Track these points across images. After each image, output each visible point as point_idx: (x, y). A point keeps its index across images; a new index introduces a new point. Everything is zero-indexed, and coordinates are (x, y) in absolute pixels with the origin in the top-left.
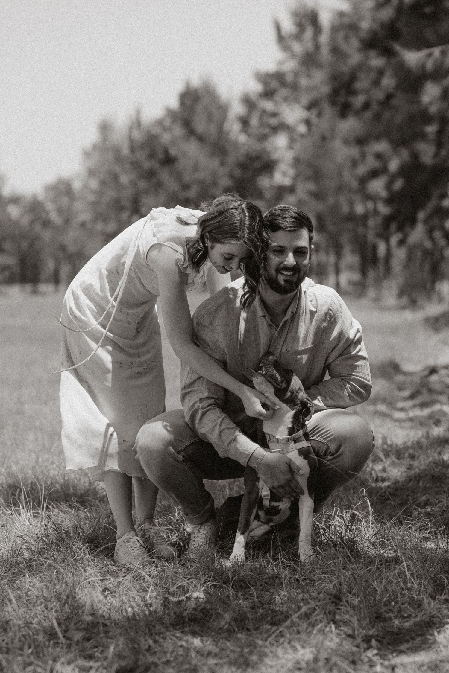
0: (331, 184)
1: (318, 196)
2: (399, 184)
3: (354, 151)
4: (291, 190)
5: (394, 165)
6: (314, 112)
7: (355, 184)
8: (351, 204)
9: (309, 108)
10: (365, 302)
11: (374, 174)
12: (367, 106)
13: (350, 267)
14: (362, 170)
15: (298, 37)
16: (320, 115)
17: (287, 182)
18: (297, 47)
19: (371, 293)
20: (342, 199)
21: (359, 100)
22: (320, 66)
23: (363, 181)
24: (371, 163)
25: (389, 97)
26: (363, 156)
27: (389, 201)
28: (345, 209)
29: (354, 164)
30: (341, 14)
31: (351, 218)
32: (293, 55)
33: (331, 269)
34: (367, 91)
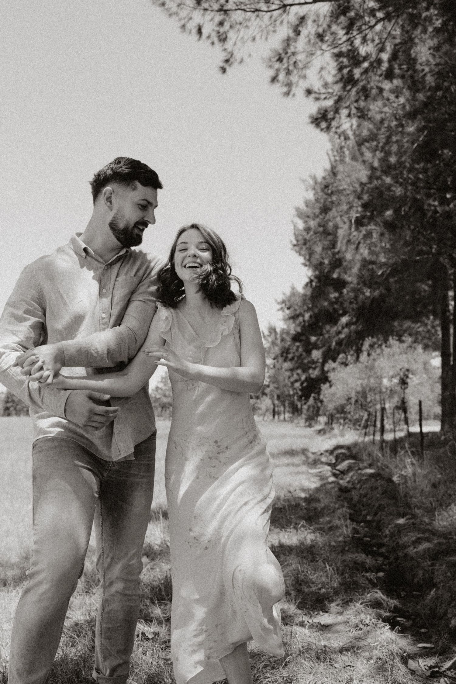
0: (281, 384)
1: (277, 388)
2: (305, 384)
3: (288, 373)
4: (268, 386)
5: (303, 378)
6: (276, 361)
7: (290, 384)
8: (289, 391)
9: (274, 359)
10: (294, 424)
11: (296, 381)
12: (293, 358)
13: (289, 412)
14: (292, 379)
15: (269, 336)
16: (278, 362)
17: (267, 383)
18: (270, 340)
19: (296, 421)
20: (285, 389)
21: (290, 356)
22: (277, 345)
23: (293, 383)
24: (295, 377)
25: (301, 355)
26: (293, 375)
27: (301, 390)
28: (287, 393)
29: (289, 378)
30: (283, 329)
31: (290, 395)
32: (268, 342)
33: (282, 413)
34: (294, 353)
